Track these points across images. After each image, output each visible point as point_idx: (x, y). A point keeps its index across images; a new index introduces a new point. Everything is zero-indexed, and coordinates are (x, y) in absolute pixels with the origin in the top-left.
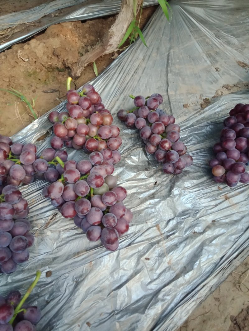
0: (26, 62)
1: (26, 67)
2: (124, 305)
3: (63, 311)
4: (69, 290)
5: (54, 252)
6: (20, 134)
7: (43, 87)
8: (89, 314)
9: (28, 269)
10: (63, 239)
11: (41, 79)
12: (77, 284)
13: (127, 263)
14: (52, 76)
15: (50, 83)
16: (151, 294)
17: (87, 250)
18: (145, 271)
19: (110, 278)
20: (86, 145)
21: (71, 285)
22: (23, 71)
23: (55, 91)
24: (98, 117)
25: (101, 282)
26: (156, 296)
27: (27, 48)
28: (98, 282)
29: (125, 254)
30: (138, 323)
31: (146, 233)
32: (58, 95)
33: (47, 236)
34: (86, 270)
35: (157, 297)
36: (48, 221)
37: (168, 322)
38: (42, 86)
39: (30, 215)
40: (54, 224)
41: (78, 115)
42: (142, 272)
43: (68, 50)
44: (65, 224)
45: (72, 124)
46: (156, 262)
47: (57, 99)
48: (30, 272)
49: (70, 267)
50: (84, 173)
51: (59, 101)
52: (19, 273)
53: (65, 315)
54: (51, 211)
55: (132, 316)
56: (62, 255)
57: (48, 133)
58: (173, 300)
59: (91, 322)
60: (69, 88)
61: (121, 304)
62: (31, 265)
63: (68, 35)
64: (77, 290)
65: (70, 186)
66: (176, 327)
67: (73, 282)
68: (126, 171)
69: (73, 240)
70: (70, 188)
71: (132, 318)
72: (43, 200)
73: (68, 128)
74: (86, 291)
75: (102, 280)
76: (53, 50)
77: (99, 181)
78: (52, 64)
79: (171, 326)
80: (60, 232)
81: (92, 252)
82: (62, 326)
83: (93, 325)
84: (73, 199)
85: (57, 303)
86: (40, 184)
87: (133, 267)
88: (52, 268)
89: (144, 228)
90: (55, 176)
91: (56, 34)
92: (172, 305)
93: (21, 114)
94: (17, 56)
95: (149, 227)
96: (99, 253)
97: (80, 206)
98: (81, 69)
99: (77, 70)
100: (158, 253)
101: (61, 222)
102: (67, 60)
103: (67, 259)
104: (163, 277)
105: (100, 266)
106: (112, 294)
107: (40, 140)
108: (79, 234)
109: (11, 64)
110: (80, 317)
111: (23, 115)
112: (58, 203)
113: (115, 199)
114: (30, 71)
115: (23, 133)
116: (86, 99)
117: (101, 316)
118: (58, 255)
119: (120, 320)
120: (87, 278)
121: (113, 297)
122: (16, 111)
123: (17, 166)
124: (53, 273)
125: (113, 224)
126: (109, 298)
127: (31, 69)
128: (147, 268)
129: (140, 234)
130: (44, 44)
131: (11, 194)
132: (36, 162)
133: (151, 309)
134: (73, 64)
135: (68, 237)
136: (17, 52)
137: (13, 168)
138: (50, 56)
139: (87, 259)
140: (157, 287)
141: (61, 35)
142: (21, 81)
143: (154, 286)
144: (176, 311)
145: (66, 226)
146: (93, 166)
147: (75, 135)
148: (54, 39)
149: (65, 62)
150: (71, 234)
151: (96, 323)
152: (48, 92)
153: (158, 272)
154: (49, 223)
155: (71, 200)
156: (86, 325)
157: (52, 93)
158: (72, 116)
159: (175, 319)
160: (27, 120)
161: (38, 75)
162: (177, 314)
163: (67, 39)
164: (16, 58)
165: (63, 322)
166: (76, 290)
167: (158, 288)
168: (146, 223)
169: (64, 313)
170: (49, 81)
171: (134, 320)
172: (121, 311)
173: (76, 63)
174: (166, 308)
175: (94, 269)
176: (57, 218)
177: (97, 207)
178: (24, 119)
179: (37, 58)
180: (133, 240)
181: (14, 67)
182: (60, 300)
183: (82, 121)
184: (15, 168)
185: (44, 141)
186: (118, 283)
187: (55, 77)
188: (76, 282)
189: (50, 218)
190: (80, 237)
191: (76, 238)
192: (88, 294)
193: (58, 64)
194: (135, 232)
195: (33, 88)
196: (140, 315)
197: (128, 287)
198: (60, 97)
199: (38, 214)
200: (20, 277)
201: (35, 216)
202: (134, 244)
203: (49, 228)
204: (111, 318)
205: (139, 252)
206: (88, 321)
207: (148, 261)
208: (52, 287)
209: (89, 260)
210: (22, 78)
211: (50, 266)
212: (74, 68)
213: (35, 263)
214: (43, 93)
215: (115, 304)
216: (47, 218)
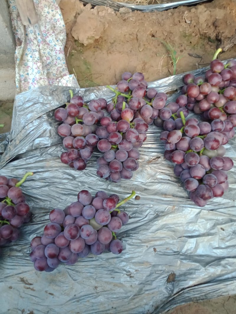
0: (187, 24)
1: (186, 28)
2: (189, 252)
3: (140, 229)
4: (149, 217)
5: (147, 184)
6: (155, 83)
7: (191, 50)
8: (158, 243)
9: (124, 187)
10: (157, 179)
11: (192, 42)
12: (158, 216)
13: (204, 223)
14: (201, 43)
15: (197, 49)
16: (215, 257)
17: (173, 196)
18: (217, 238)
19: (185, 226)
20: (210, 111)
21: (152, 214)
22: (182, 31)
23: (198, 57)
24: (234, 92)
25: (176, 225)
26: (218, 261)
27: (193, 11)
28: (174, 224)
29: (205, 215)
30: (197, 271)
31: (230, 209)
32: (199, 61)
33: (146, 170)
34: (168, 209)
35: (220, 261)
36: (151, 160)
37: (221, 285)
38: (190, 48)
39: (140, 149)
40: (155, 164)
41: (217, 83)
42: (214, 236)
43: (229, 24)
44: (163, 168)
45: (207, 89)
46: (229, 236)
47: (197, 64)
48: (125, 189)
49: (156, 202)
50: (202, 133)
51: (197, 67)
52: (117, 186)
53: (141, 232)
54: (156, 154)
55: (193, 263)
56: (152, 190)
57: (177, 90)
58: (232, 272)
59: (157, 250)
60: (215, 57)
61: (187, 250)
62: (127, 185)
63: (234, 10)
64: (157, 220)
65: (188, 139)
66: (227, 294)
67: (154, 213)
68: (233, 149)
69: (165, 183)
70: (186, 140)
71: (193, 265)
72: (153, 143)
73: (202, 91)
74: (163, 225)
75: (178, 224)
76: (215, 20)
77: (215, 145)
78: (207, 33)
79: (223, 290)
80: (157, 172)
81: (177, 199)
82: (136, 239)
83: (158, 253)
84: (184, 150)
85: (137, 222)
86: (154, 129)
87: (208, 228)
88: (142, 195)
89: (230, 204)
90: (173, 127)
91: (224, 6)
92: (230, 276)
93: (163, 66)
94: (182, 16)
95: (234, 205)
96: (183, 203)
97: (191, 157)
98: (231, 45)
99: (227, 45)
100: (233, 230)
101: (160, 165)
102: (223, 33)
103: (156, 194)
104: (230, 250)
105: (181, 213)
106: (182, 238)
107: (168, 94)
108: (172, 181)
109: (175, 21)
110: (151, 241)
111: (164, 68)
112: (170, 148)
113: (223, 165)
114: (187, 32)
115: (158, 83)
116: (229, 72)
117: (167, 250)
118: (149, 188)
119: (182, 261)
120: (167, 216)
121: (183, 242)
122: (160, 63)
123: (149, 106)
124: (141, 199)
125: (213, 184)
126: (178, 240)
127: (189, 31)
128: (220, 236)
129: (224, 207)
130: (210, 12)
131: (142, 124)
132: (164, 108)
133: (212, 267)
134: (226, 38)
135: (161, 179)
136: (183, 13)
137: (146, 107)
138: (210, 25)
139: (171, 202)
140: (222, 254)
141: (228, 8)
142: (177, 39)
143: (219, 253)
144: (232, 282)
145: (163, 170)
146: (212, 131)
147: (203, 100)
148: (220, 10)
149: (220, 34)
150: (165, 178)
151: (161, 252)
152: (192, 56)
153: (228, 244)
154: (151, 161)
155: (183, 150)
156: (152, 249)
157: (195, 57)
158: (211, 82)
159: (229, 287)
160: (165, 73)
161: (192, 38)
162: (232, 284)
163: (232, 13)
164: (181, 17)
165: (138, 237)
166: (155, 219)
167: (223, 256)
168: (234, 201)
169: (141, 230)
170: (197, 46)
171: (193, 267)
172: (185, 255)
173: (228, 38)
174: (223, 275)
175: (175, 212)
176: (159, 161)
177: (202, 165)
178: (163, 71)
179: (198, 23)
180: (216, 208)
181: (176, 25)
182: (140, 220)
183: (215, 90)
184: (147, 107)
185: (171, 95)
186: (190, 233)
187: (204, 45)
188: (157, 214)
189: (154, 158)
190: (172, 184)
191: (168, 183)
192: (164, 228)
193: (212, 34)
194: (220, 203)
195: (183, 48)
196: (201, 267)
197: (198, 241)
198: (200, 64)
199: (145, 151)
200: (117, 189)
201: (143, 151)
202: (216, 211)
203: (150, 165)
204: (176, 255)
205: (217, 220)
206: (155, 247)
207: (223, 232)
208: (137, 208)
209: (173, 204)
210: (178, 37)
211: (141, 193)
212: (225, 42)
213: (130, 185)
214: (188, 55)
215: (182, 247)
216: (151, 157)
